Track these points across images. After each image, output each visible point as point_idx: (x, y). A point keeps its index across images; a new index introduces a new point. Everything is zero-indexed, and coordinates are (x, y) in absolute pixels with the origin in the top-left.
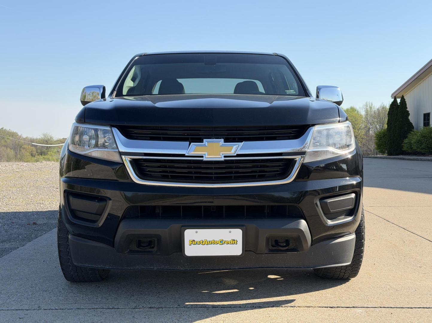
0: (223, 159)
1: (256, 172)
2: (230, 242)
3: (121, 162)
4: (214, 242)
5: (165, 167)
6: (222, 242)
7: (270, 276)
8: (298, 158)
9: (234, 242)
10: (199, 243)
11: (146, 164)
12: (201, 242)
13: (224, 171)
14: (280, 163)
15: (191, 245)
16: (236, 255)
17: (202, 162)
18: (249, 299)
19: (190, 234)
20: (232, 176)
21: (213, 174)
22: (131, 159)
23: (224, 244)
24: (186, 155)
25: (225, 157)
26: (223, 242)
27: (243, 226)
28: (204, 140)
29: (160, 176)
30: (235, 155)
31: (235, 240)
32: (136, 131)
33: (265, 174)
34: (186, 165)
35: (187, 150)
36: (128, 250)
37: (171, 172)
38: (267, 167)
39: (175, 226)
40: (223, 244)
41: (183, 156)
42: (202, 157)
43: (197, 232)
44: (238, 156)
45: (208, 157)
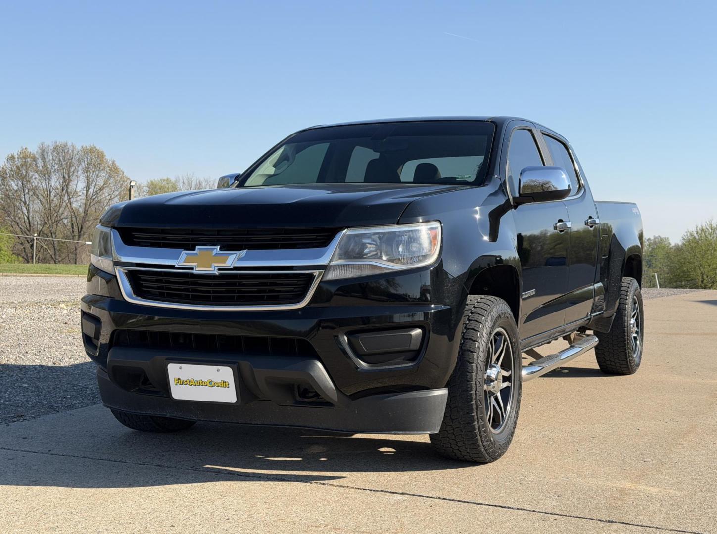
0: (217, 273)
1: (264, 291)
2: (221, 384)
3: (114, 274)
4: (202, 383)
5: (161, 281)
6: (211, 384)
8: (316, 273)
9: (225, 384)
10: (186, 383)
11: (143, 277)
12: (188, 381)
13: (223, 289)
14: (295, 281)
15: (177, 385)
16: (230, 402)
17: (192, 276)
19: (175, 371)
20: (234, 296)
21: (211, 293)
22: (128, 270)
23: (214, 386)
24: (176, 266)
25: (219, 270)
26: (213, 383)
27: (234, 363)
28: (197, 247)
29: (158, 293)
30: (231, 267)
31: (225, 382)
32: (136, 234)
33: (278, 295)
34: (181, 280)
35: (176, 260)
36: (137, 389)
37: (168, 289)
38: (282, 284)
39: (160, 358)
40: (212, 386)
41: (172, 267)
42: (192, 269)
43: (180, 368)
44: (235, 268)
45: (199, 270)
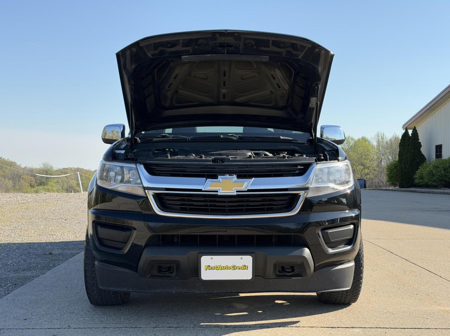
0: (235, 194)
1: (264, 205)
2: (242, 268)
3: (145, 196)
4: (227, 268)
5: (184, 200)
6: (234, 268)
7: (277, 301)
8: (301, 193)
9: (245, 267)
10: (214, 268)
11: (167, 198)
12: (216, 267)
13: (236, 204)
14: (286, 198)
15: (207, 270)
16: (246, 279)
17: (216, 196)
18: (258, 320)
19: (206, 260)
20: (243, 209)
21: (226, 207)
22: (153, 193)
23: (236, 269)
24: (203, 190)
25: (237, 191)
26: (236, 267)
27: (253, 253)
28: (219, 177)
29: (180, 208)
30: (246, 190)
31: (245, 266)
32: (158, 168)
33: (273, 207)
34: (202, 199)
35: (203, 186)
36: (150, 275)
37: (189, 205)
38: (275, 200)
39: (192, 253)
40: (235, 269)
41: (200, 190)
42: (217, 191)
43: (212, 259)
44: (249, 191)
45: (222, 192)
